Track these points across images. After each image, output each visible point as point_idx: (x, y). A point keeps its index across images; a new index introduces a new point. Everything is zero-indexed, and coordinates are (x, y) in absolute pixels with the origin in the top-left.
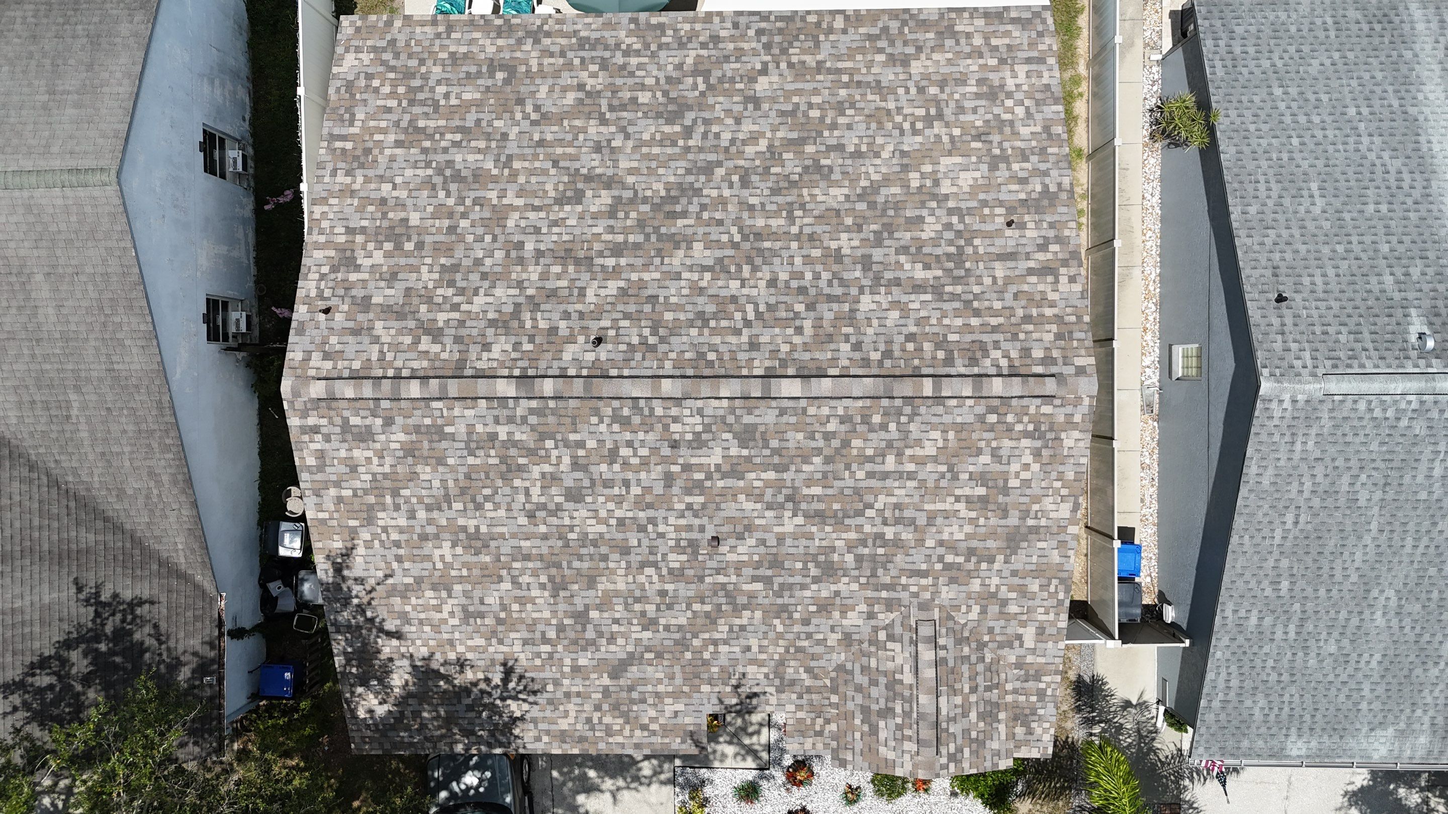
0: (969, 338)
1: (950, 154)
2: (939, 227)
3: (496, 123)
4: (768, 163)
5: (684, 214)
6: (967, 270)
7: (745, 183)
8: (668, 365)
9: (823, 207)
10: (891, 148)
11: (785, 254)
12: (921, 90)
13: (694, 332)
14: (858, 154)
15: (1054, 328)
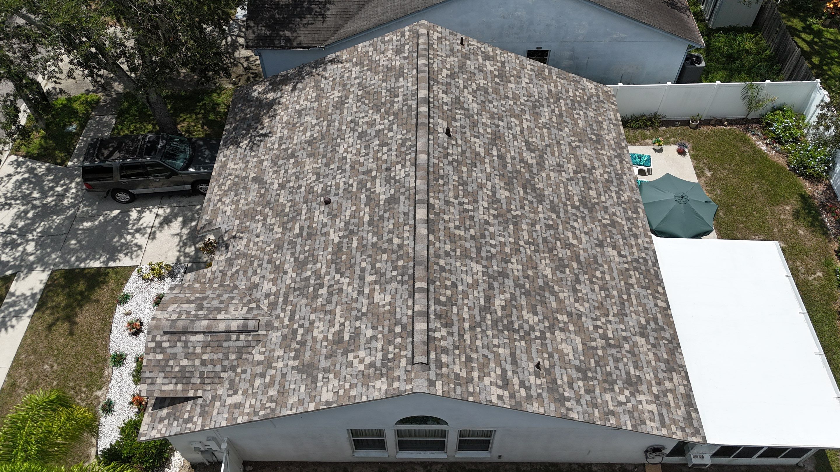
0: (455, 318)
1: (583, 344)
2: (531, 323)
3: (567, 129)
4: (562, 241)
5: (525, 192)
6: (502, 331)
7: (548, 226)
8: (436, 161)
9: (538, 262)
10: (582, 309)
11: (506, 234)
12: (626, 339)
13: (456, 178)
14: (575, 291)
15: (463, 374)
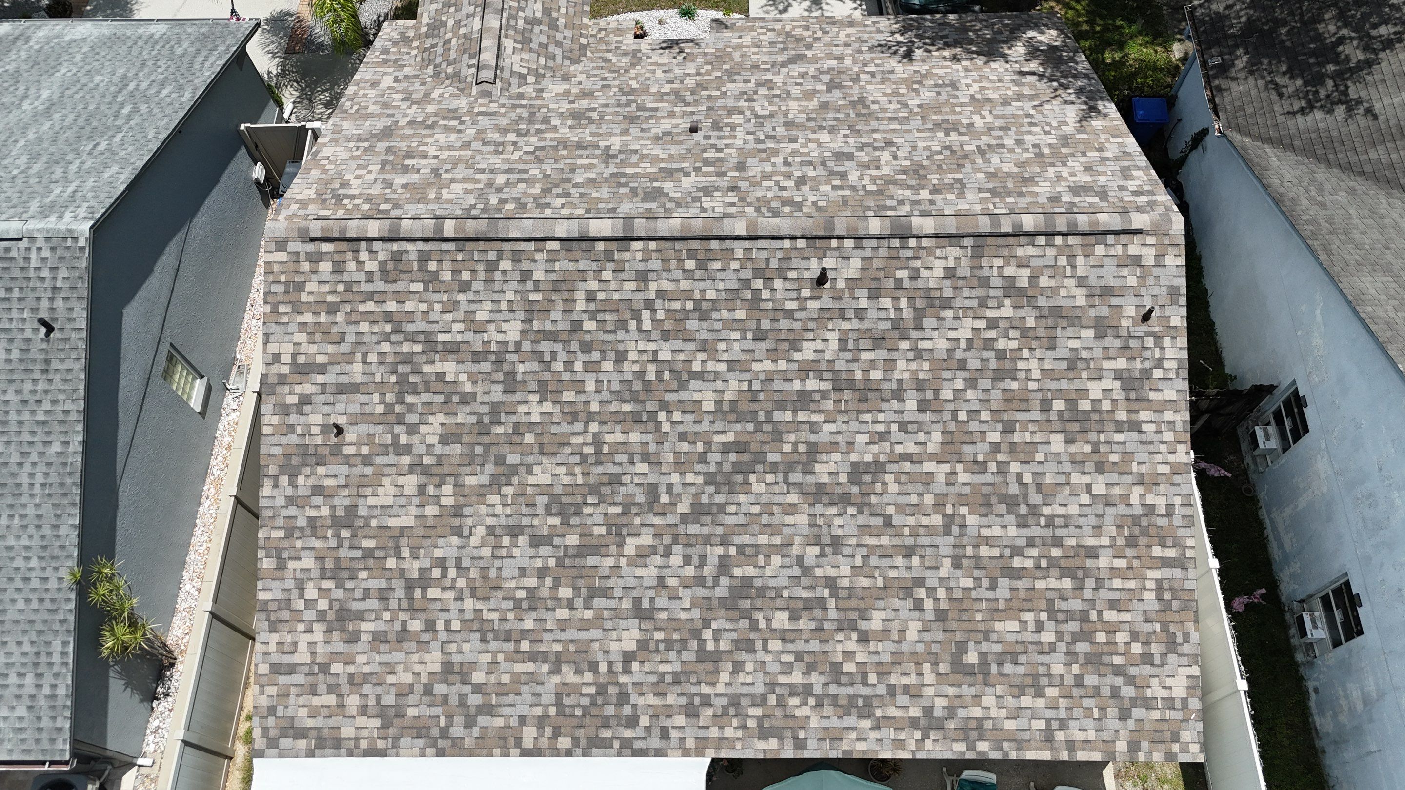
0: (400, 286)
1: (402, 529)
2: (423, 429)
3: (968, 583)
4: (624, 520)
5: (726, 448)
6: (394, 372)
7: (652, 491)
8: (739, 254)
9: (559, 458)
10: (474, 541)
11: (606, 395)
12: (430, 626)
13: (711, 295)
14: (514, 531)
15: (304, 297)
